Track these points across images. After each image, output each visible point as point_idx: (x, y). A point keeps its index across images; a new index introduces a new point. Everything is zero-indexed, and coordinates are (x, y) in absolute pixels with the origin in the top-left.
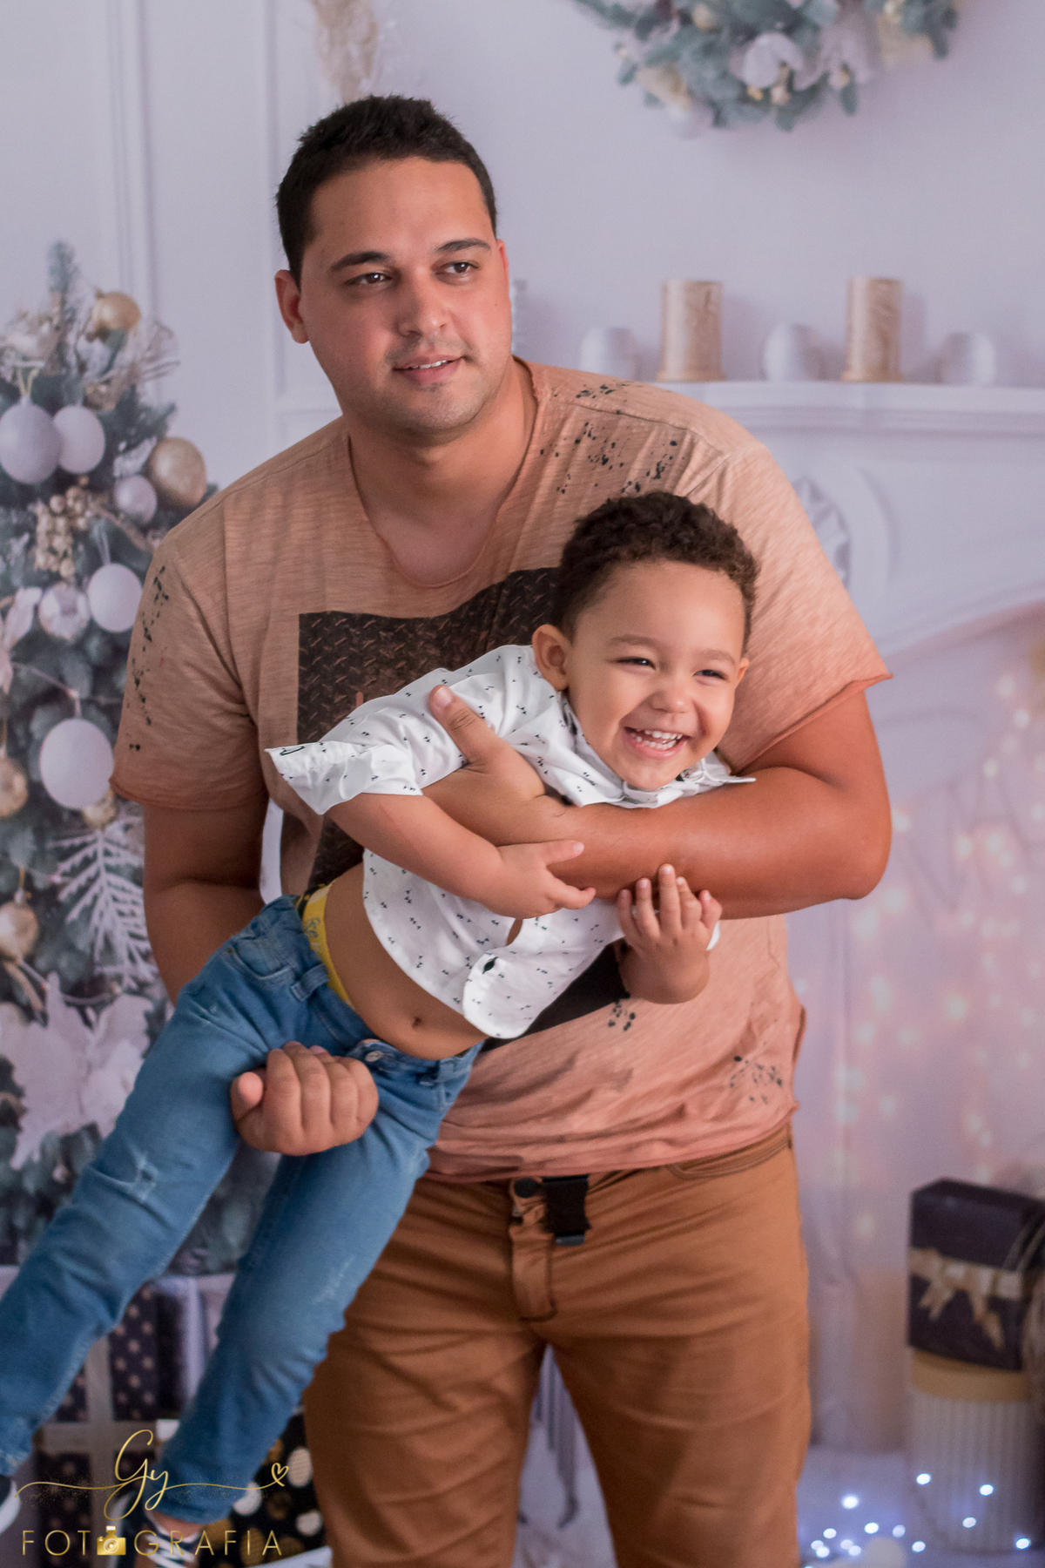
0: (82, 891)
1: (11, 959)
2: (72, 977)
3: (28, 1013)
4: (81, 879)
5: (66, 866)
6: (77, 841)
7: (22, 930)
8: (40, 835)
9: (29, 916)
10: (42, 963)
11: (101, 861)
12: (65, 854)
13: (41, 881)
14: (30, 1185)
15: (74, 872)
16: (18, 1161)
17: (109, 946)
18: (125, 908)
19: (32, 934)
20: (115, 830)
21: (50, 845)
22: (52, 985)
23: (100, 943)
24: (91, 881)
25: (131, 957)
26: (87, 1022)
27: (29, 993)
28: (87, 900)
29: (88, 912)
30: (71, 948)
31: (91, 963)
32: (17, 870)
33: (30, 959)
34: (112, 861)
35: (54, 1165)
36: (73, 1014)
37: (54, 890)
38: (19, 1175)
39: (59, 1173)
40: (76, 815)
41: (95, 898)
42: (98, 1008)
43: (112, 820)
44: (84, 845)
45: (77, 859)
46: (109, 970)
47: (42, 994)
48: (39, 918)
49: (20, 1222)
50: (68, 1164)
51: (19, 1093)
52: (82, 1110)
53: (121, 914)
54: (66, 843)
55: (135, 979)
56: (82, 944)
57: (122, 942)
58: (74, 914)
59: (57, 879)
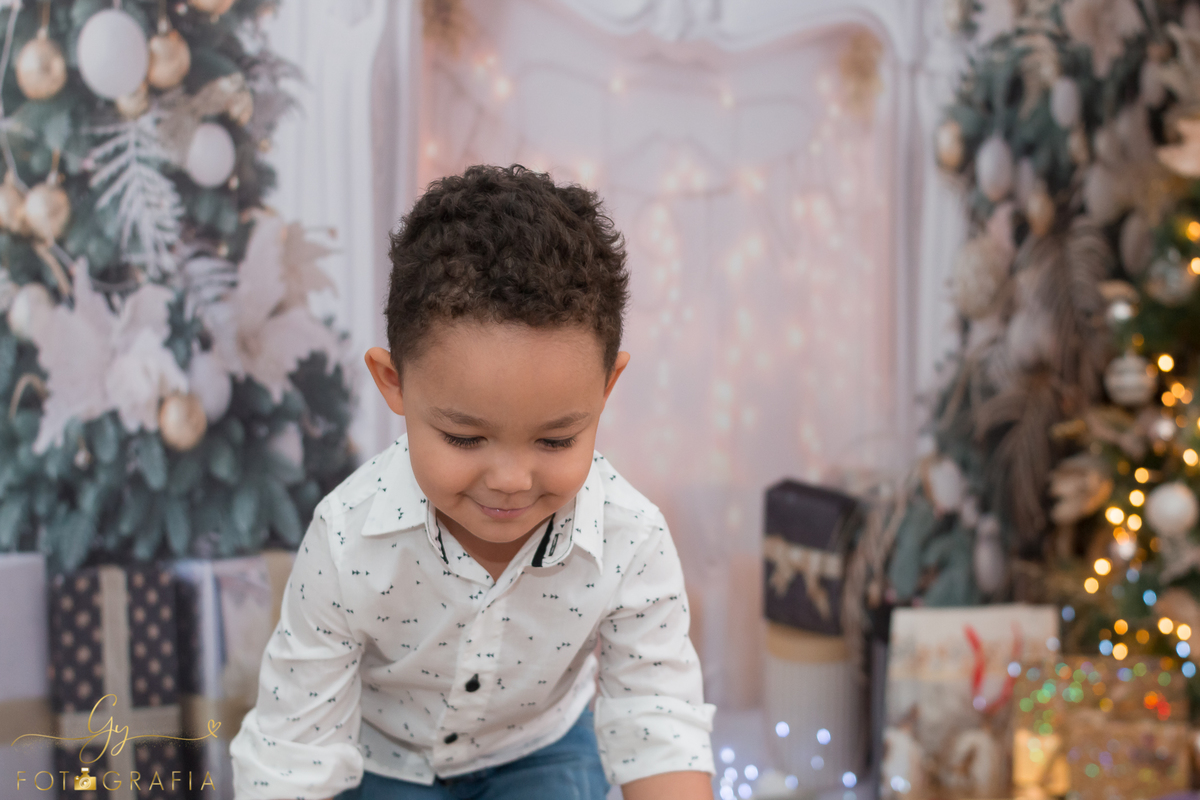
0: (113, 179)
1: (42, 241)
2: (100, 262)
3: (56, 296)
4: (112, 167)
5: (99, 152)
6: (110, 129)
7: (53, 213)
8: (75, 120)
9: (61, 199)
10: (72, 246)
11: (131, 152)
12: (99, 141)
13: (75, 165)
14: (53, 469)
15: (106, 159)
16: (41, 446)
17: (135, 236)
18: (153, 199)
19: (63, 216)
20: (146, 123)
21: (85, 130)
22: (80, 269)
23: (127, 233)
24: (122, 170)
25: (156, 248)
26: (112, 308)
27: (57, 276)
28: (116, 188)
29: (117, 200)
30: (99, 233)
31: (117, 250)
32: (50, 154)
33: (61, 242)
34: (143, 153)
35: (76, 450)
36: (99, 301)
37: (85, 176)
38: (42, 460)
39: (81, 458)
40: (111, 104)
41: (125, 188)
42: (124, 294)
43: (145, 112)
44: (115, 135)
45: (109, 147)
46: (134, 259)
47: (70, 278)
48: (72, 201)
49: (41, 508)
50: (91, 448)
51: (44, 376)
52: (105, 395)
53: (148, 205)
54: (100, 131)
55: (159, 268)
56: (110, 230)
57: (148, 233)
58: (104, 201)
59: (89, 164)
